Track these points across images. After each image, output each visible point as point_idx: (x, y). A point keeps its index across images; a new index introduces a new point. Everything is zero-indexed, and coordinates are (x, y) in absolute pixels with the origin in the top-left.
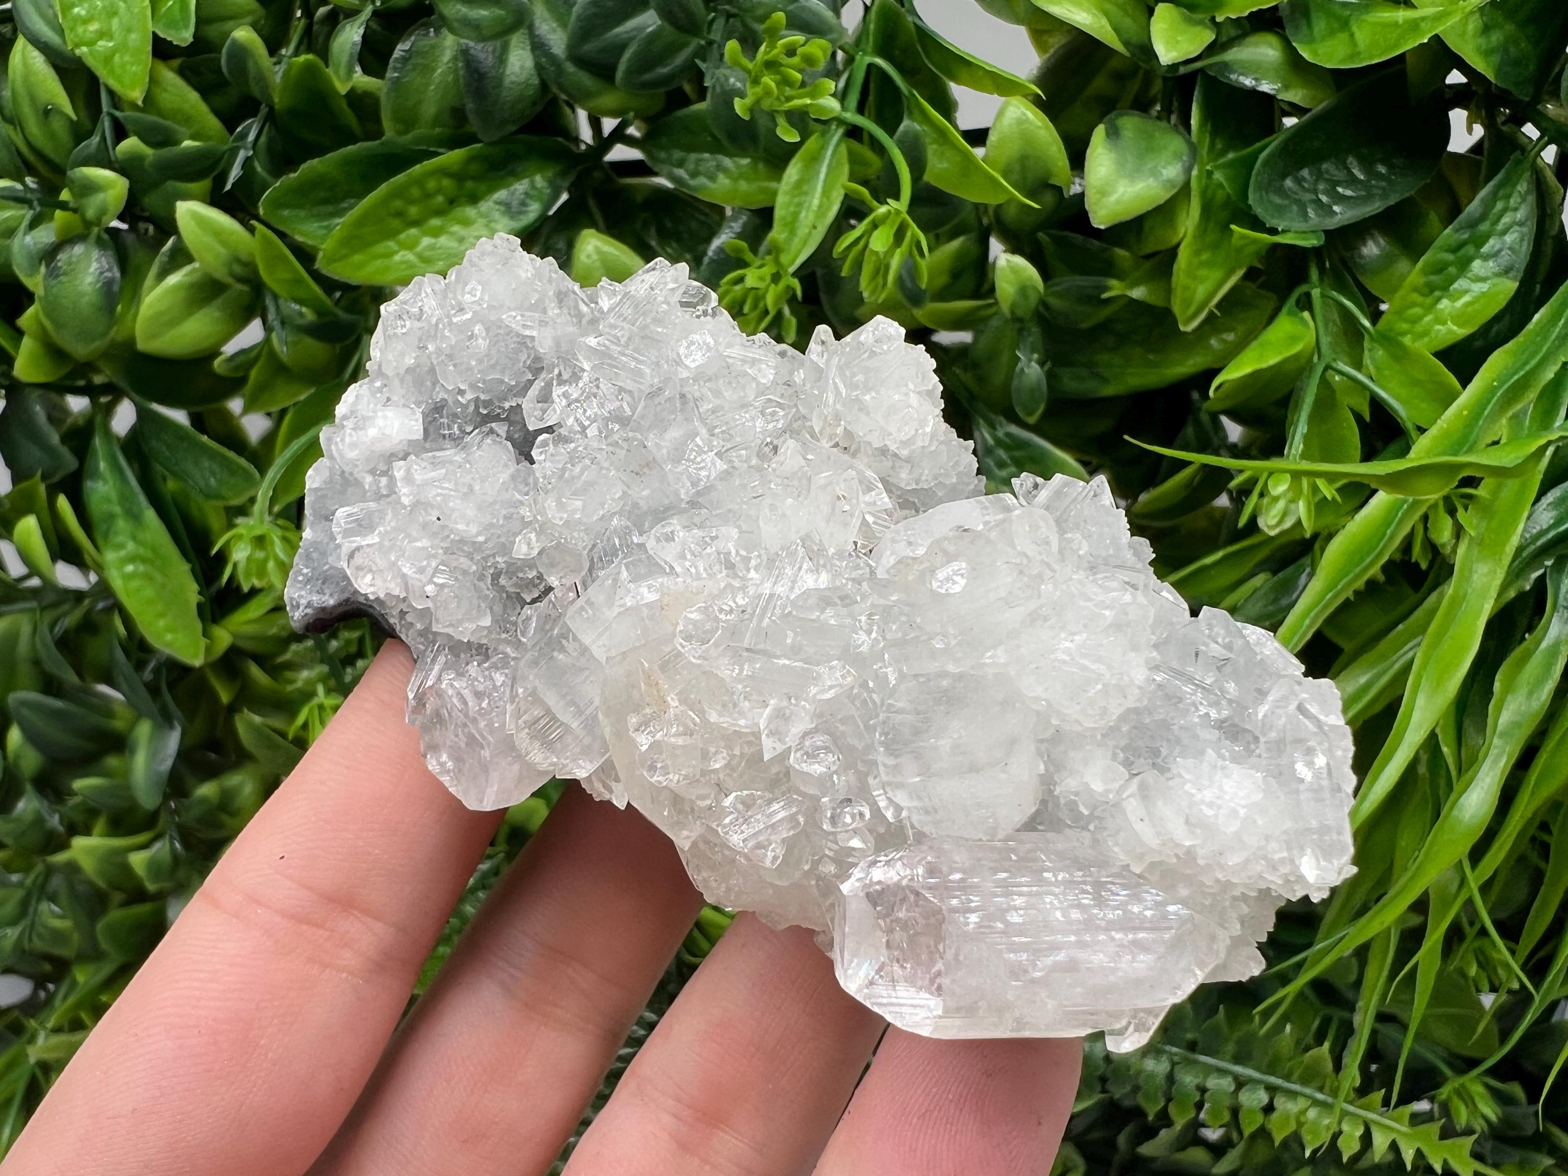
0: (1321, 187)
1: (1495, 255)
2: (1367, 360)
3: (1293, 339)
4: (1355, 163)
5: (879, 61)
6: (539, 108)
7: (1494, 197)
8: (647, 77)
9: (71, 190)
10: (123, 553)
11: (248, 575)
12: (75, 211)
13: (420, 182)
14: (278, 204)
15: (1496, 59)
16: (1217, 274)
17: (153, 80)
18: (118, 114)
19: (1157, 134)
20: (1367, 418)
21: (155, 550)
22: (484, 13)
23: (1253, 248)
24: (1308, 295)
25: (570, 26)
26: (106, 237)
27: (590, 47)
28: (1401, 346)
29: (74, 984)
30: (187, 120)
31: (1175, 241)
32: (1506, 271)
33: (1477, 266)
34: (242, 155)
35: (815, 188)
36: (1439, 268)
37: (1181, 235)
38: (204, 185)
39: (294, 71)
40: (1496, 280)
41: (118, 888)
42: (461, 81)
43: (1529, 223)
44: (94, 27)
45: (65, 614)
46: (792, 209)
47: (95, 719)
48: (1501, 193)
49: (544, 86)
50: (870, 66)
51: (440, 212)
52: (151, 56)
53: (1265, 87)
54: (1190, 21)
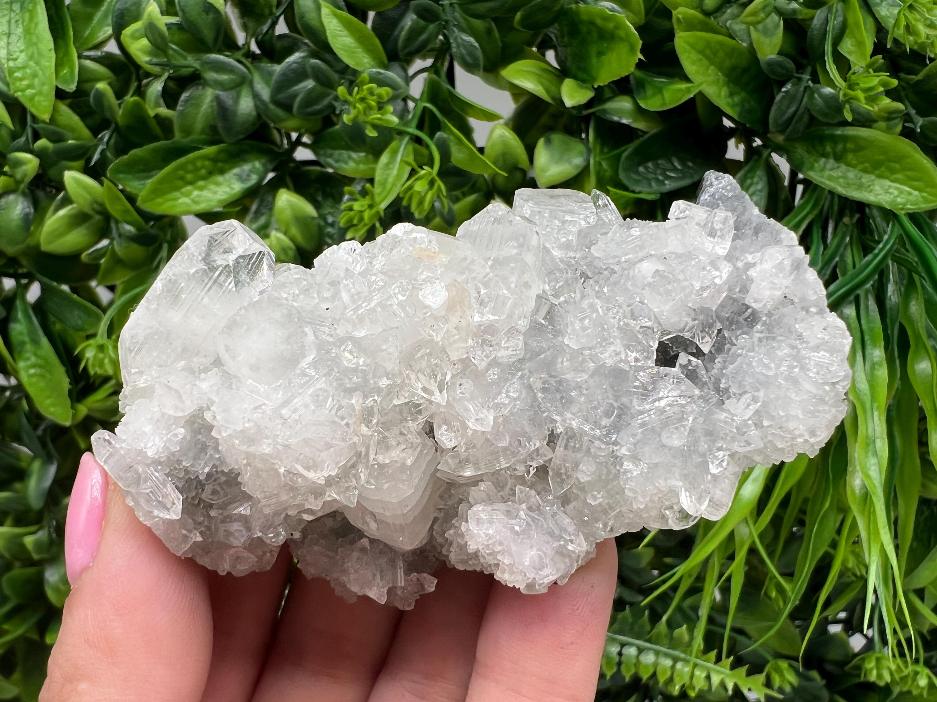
0: (658, 171)
4: (676, 160)
5: (430, 106)
6: (256, 127)
8: (310, 110)
9: (9, 165)
10: (29, 363)
11: (94, 366)
12: (11, 176)
13: (193, 162)
14: (117, 171)
15: (738, 109)
17: (55, 110)
18: (35, 126)
19: (570, 143)
21: (46, 360)
22: (225, 77)
23: (623, 200)
25: (271, 86)
26: (27, 191)
27: (281, 96)
30: (72, 130)
34: (100, 148)
35: (395, 166)
38: (80, 163)
39: (130, 106)
41: (18, 559)
42: (215, 112)
43: (764, 191)
44: (25, 83)
46: (384, 177)
48: (747, 175)
49: (259, 116)
50: (425, 108)
51: (204, 178)
52: (54, 98)
53: (624, 121)
54: (581, 87)
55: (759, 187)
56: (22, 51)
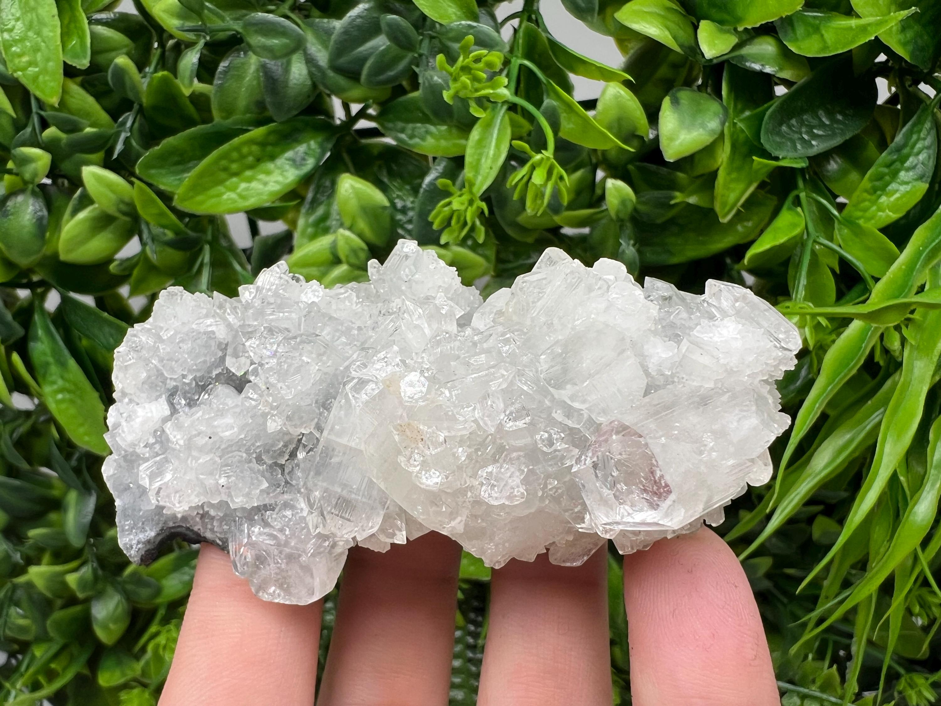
0: (804, 130)
1: (913, 168)
2: (837, 234)
3: (794, 226)
4: (823, 114)
5: (527, 63)
6: (312, 99)
7: (911, 132)
8: (382, 77)
9: (14, 162)
10: (55, 387)
12: (17, 174)
13: (237, 149)
14: (147, 166)
15: (910, 48)
16: (741, 186)
17: (65, 91)
18: (42, 113)
19: (702, 101)
20: (838, 271)
21: (75, 384)
22: (276, 41)
23: (764, 170)
24: (798, 197)
25: (330, 47)
26: (37, 190)
27: (343, 60)
28: (859, 226)
29: (33, 657)
30: (87, 115)
31: (715, 168)
32: (921, 178)
33: (902, 175)
34: (123, 136)
35: (490, 143)
36: (880, 177)
37: (719, 163)
38: (99, 156)
39: (155, 82)
40: (915, 183)
41: (60, 597)
42: (262, 84)
43: (933, 147)
44: (25, 59)
45: (20, 426)
46: (476, 157)
47: (40, 491)
48: (916, 129)
49: (314, 86)
50: (521, 66)
51: (251, 167)
52: (62, 76)
53: (768, 70)
54: (722, 31)
55: (928, 142)
56: (17, 20)
